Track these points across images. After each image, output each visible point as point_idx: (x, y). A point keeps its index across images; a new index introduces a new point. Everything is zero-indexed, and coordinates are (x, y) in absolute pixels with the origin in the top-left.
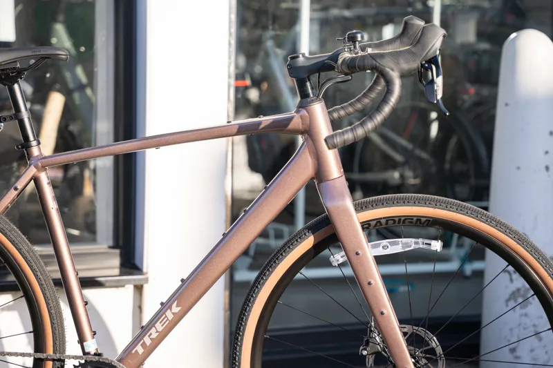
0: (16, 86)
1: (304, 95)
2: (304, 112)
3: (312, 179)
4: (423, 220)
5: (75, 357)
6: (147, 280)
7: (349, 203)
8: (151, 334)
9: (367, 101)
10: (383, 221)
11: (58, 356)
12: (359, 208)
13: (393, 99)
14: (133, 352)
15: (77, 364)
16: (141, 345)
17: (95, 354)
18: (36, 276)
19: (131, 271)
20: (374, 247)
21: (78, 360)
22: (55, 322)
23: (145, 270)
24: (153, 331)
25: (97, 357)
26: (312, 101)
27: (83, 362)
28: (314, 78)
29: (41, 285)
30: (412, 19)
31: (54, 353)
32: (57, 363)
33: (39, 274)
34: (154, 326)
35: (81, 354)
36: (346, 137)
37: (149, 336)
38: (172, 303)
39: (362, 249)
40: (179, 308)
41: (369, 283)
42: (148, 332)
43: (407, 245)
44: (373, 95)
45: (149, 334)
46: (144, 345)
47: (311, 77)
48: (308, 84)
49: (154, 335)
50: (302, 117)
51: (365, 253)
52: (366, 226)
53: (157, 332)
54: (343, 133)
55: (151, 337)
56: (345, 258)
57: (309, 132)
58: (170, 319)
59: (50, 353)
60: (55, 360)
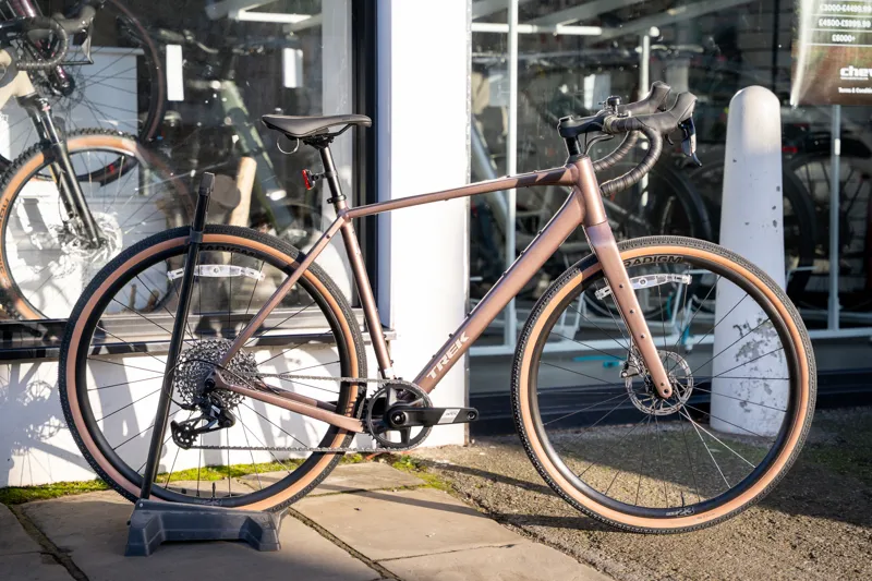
0: (327, 149)
1: (573, 152)
2: (574, 167)
3: (581, 224)
4: (675, 257)
5: (377, 381)
6: (395, 337)
7: (613, 244)
8: (442, 361)
9: (619, 157)
10: (642, 259)
11: (362, 380)
12: (622, 248)
13: (656, 153)
14: (427, 376)
17: (395, 379)
20: (635, 281)
21: (379, 383)
23: (391, 327)
24: (444, 358)
25: (397, 381)
26: (580, 157)
27: (385, 384)
28: (582, 137)
30: (659, 84)
31: (358, 378)
34: (444, 354)
35: (382, 379)
36: (618, 185)
37: (441, 363)
38: (461, 334)
39: (626, 283)
40: (467, 338)
41: (631, 312)
43: (662, 279)
44: (625, 152)
45: (440, 361)
46: (437, 370)
47: (579, 136)
48: (577, 143)
49: (445, 362)
50: (572, 171)
51: (627, 286)
52: (627, 262)
53: (448, 359)
54: (616, 182)
55: (443, 363)
56: (610, 292)
57: (577, 184)
58: (459, 348)
59: (356, 377)
60: (360, 384)
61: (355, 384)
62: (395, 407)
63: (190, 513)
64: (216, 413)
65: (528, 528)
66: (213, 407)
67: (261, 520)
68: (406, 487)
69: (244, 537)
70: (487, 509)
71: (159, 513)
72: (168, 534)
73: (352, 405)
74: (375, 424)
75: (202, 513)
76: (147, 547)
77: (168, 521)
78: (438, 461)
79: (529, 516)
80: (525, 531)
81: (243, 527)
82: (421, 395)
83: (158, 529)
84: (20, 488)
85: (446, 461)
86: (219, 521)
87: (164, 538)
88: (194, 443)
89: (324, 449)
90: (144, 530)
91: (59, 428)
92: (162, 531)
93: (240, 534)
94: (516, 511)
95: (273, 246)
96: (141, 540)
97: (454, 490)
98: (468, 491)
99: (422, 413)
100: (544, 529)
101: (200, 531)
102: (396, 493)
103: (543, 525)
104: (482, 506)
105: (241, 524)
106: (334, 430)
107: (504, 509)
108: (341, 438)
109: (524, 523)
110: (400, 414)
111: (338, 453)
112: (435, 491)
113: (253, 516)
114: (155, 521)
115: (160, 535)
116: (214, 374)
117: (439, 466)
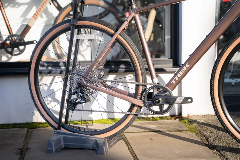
5: (150, 84)
8: (178, 76)
11: (143, 84)
14: (171, 83)
15: (151, 87)
16: (174, 80)
17: (157, 83)
18: (135, 54)
19: (177, 67)
21: (151, 85)
22: (143, 71)
24: (179, 74)
25: (158, 84)
27: (153, 86)
29: (137, 58)
31: (142, 82)
32: (144, 87)
33: (136, 54)
34: (179, 72)
35: (152, 83)
37: (177, 77)
38: (186, 64)
40: (189, 66)
42: (177, 75)
45: (177, 76)
46: (175, 80)
49: (179, 76)
53: (180, 75)
55: (178, 77)
58: (185, 70)
59: (141, 82)
60: (143, 85)
61: (141, 85)
62: (156, 96)
63: (74, 137)
64: (81, 96)
65: (222, 153)
66: (80, 93)
67: (100, 142)
68: (179, 131)
69: (94, 148)
70: (209, 142)
71: (62, 136)
72: (65, 145)
73: (140, 94)
74: (148, 103)
75: (79, 137)
76: (54, 150)
77: (65, 139)
78: (199, 121)
79: (226, 147)
80: (221, 154)
81: (94, 144)
82: (168, 91)
83: (61, 143)
84: (37, 123)
85: (202, 121)
86: (85, 141)
87: (63, 146)
88: (76, 108)
89: (129, 113)
90: (53, 143)
91: (51, 101)
92: (63, 143)
93: (93, 146)
94: (221, 144)
95: (106, 26)
96: (51, 147)
97: (199, 133)
98: (205, 134)
99: (167, 99)
100: (230, 154)
101: (78, 145)
102: (174, 133)
103: (230, 152)
104: (207, 141)
105: (93, 143)
106: (133, 105)
107: (216, 143)
108: (135, 108)
109: (222, 150)
110: (158, 99)
111: (134, 115)
112: (190, 133)
113: (97, 140)
114: (59, 140)
115: (61, 145)
116: (81, 80)
117: (199, 123)
